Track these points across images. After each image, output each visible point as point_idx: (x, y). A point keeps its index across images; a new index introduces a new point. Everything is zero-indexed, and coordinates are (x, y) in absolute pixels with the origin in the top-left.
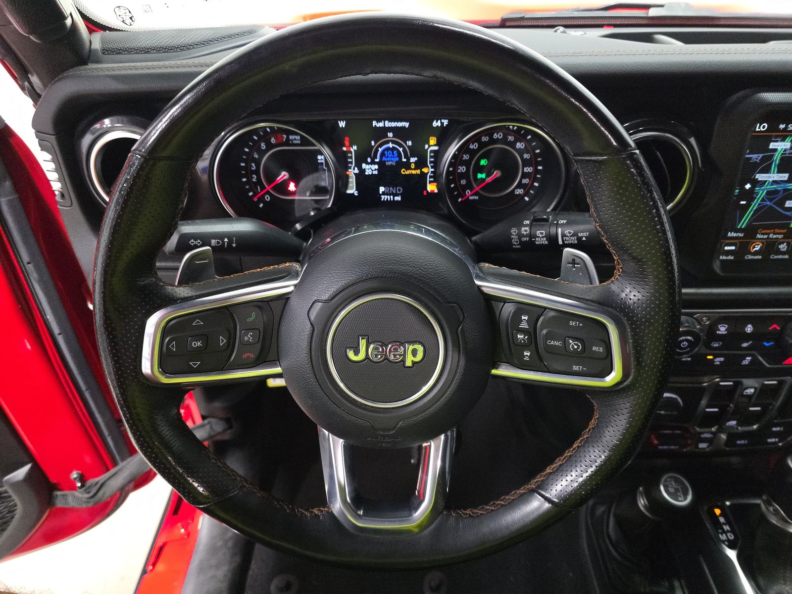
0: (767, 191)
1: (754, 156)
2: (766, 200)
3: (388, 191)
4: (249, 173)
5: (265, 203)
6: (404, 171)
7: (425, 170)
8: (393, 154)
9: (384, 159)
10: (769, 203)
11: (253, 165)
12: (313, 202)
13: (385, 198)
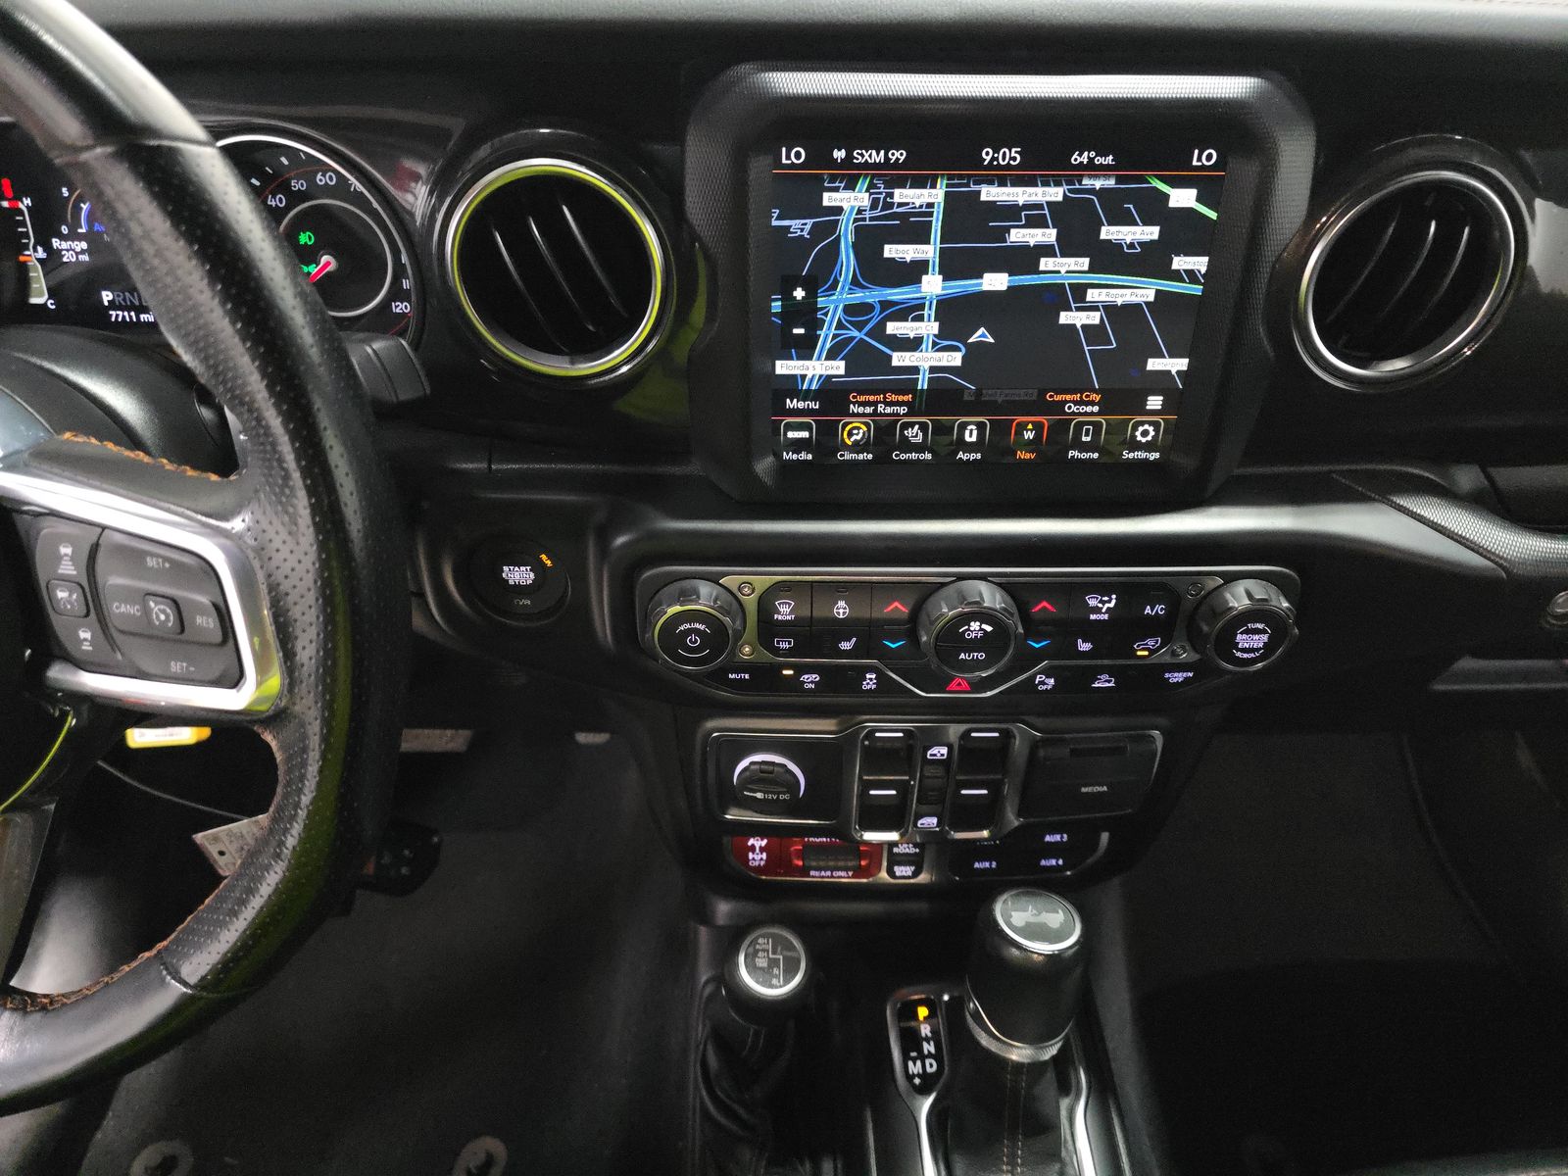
0: (845, 306)
1: (795, 224)
2: (849, 326)
3: (120, 299)
9: (97, 227)
10: (855, 333)
13: (117, 316)
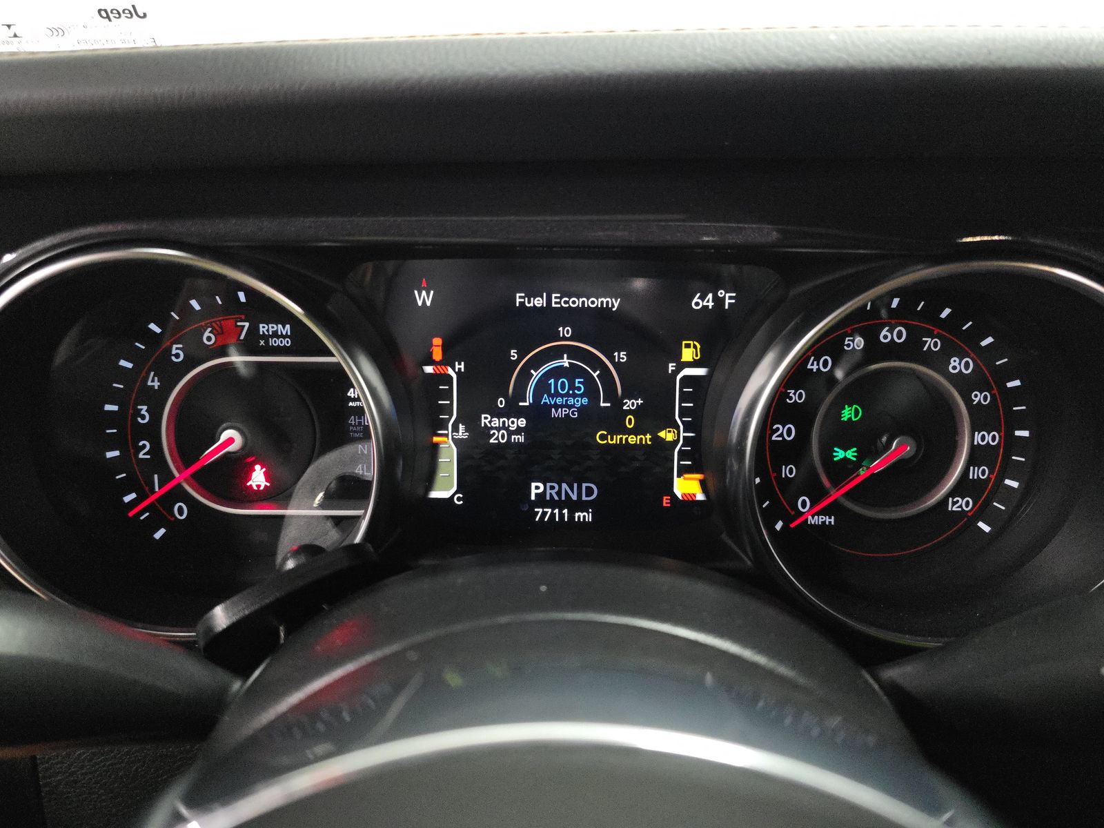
3: (553, 492)
4: (130, 434)
5: (172, 525)
6: (603, 437)
7: (667, 435)
8: (572, 387)
9: (545, 399)
11: (144, 409)
12: (329, 524)
13: (544, 514)
